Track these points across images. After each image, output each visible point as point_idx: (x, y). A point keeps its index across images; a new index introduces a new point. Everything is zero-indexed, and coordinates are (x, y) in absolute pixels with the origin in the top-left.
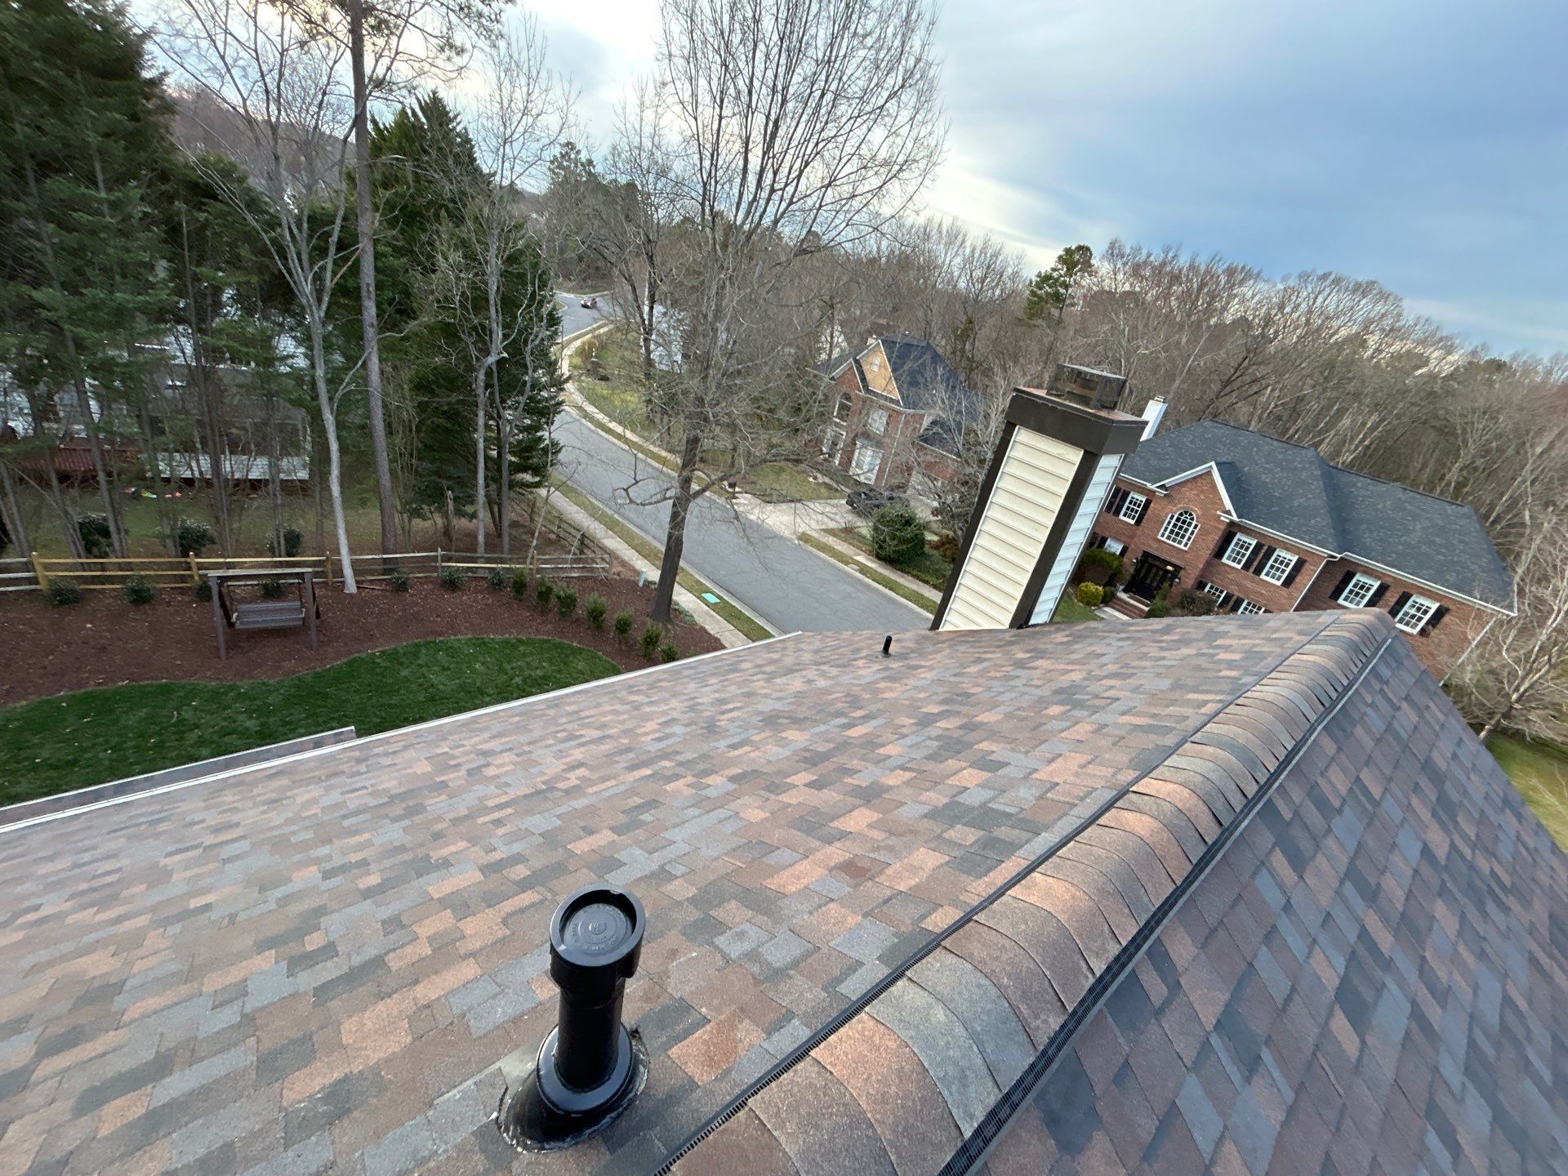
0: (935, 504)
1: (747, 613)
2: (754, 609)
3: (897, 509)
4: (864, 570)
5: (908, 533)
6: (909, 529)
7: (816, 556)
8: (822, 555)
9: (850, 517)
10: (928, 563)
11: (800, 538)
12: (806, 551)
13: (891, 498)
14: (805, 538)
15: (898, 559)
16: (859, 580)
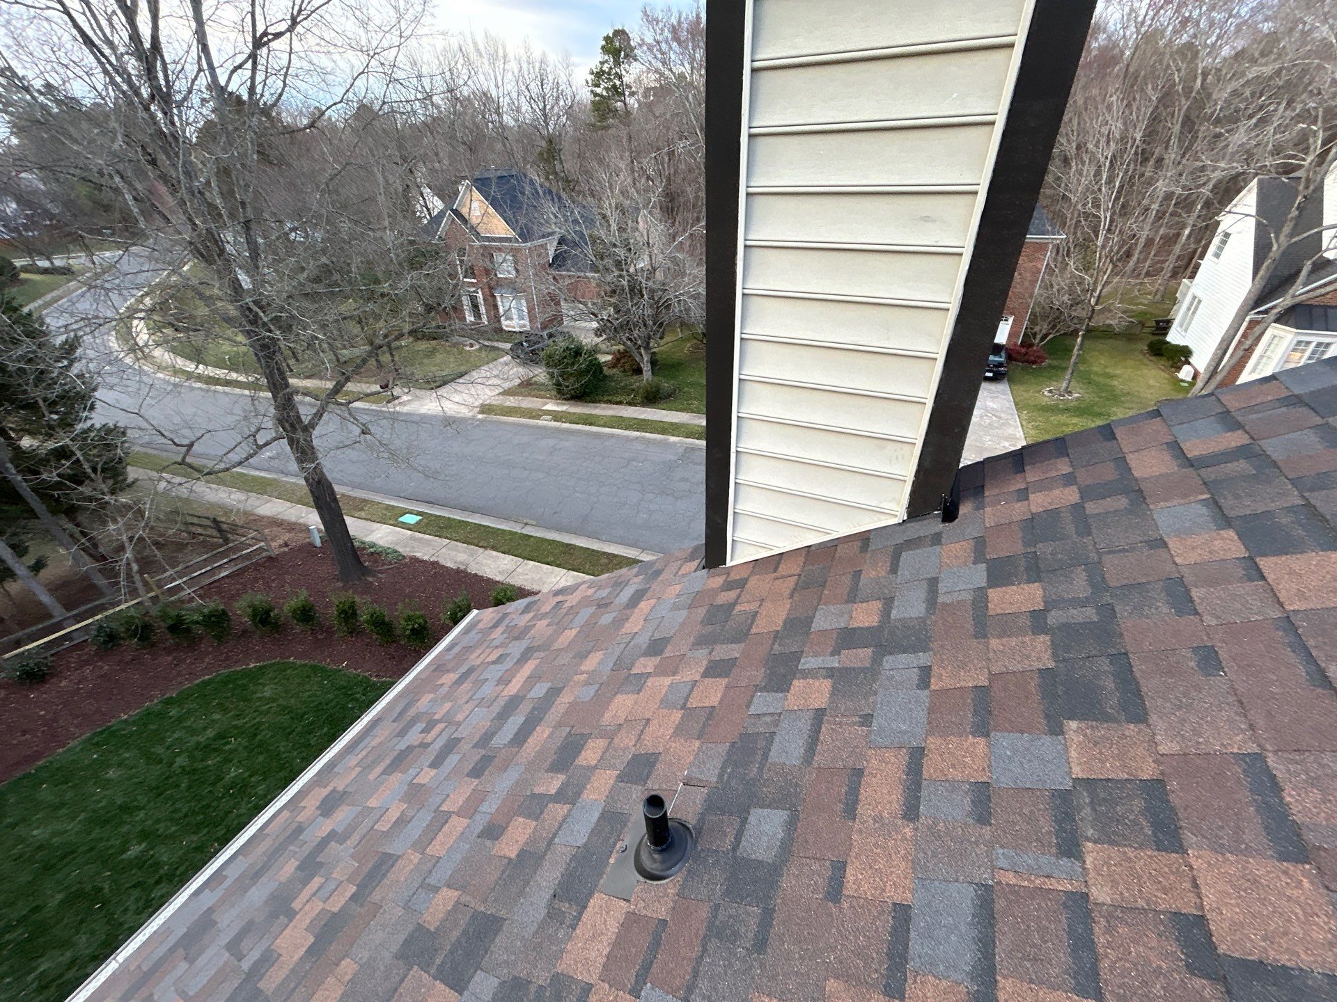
0: (595, 325)
1: (457, 516)
2: (464, 509)
3: (562, 344)
4: (557, 416)
5: (582, 363)
6: (581, 360)
7: (506, 423)
8: (511, 419)
9: (521, 371)
10: (613, 384)
11: (482, 412)
12: (492, 422)
13: (550, 336)
14: (486, 409)
15: (585, 392)
16: (557, 429)
